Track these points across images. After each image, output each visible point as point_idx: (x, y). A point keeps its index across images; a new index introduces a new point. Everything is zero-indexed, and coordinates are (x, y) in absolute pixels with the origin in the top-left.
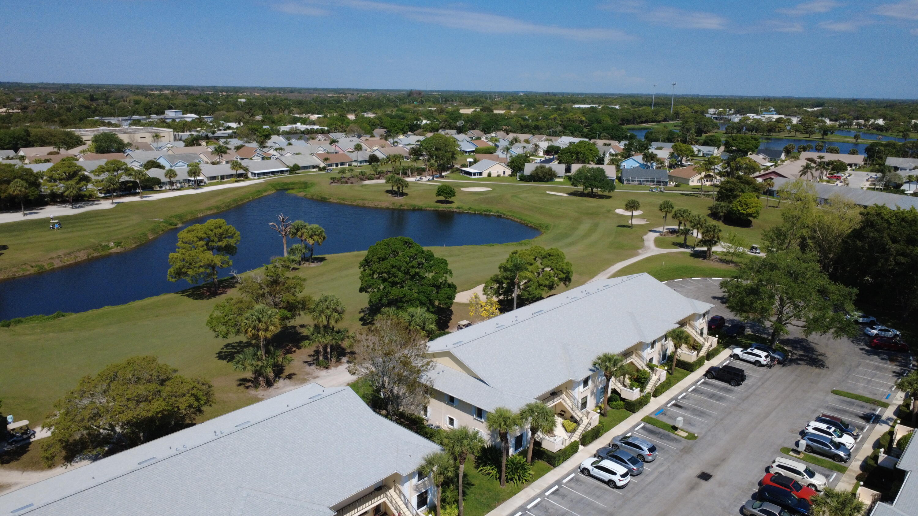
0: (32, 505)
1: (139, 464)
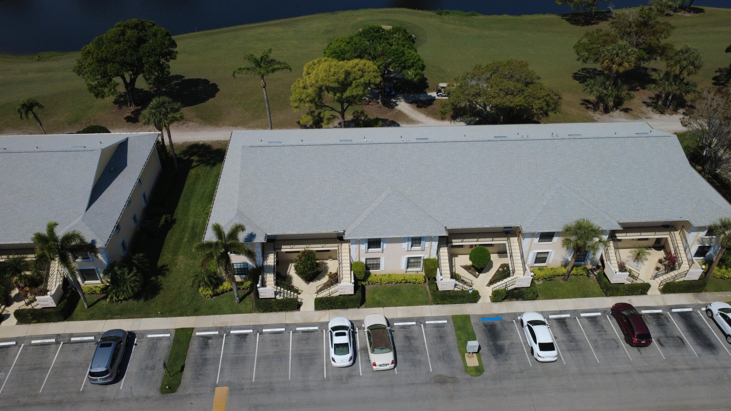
0: (427, 139)
1: (495, 137)
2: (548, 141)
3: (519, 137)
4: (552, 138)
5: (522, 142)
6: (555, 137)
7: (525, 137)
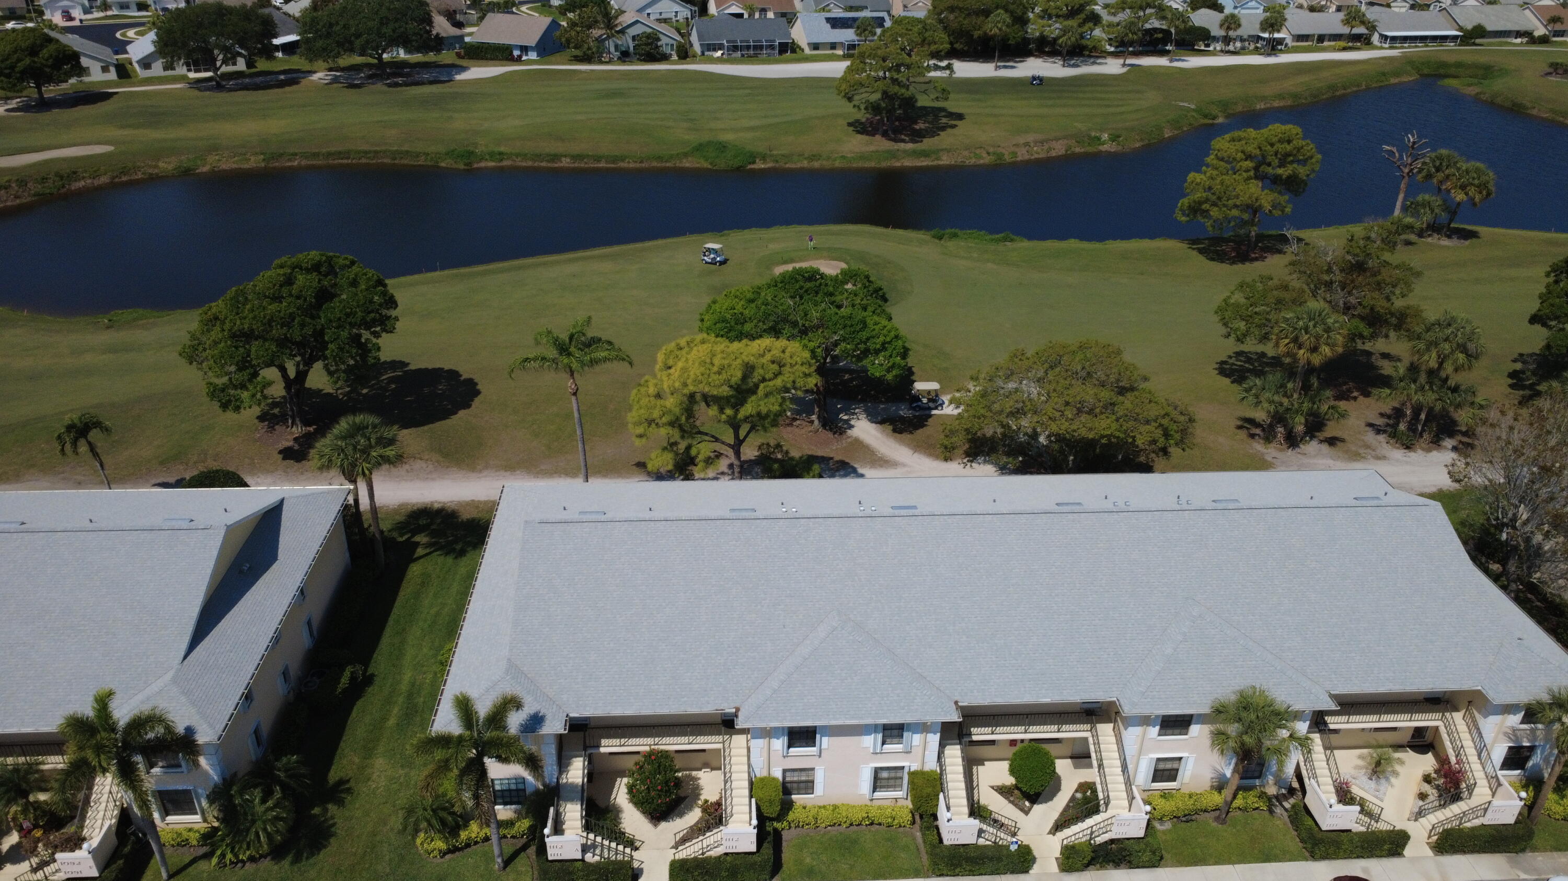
0: (915, 507)
1: (1057, 504)
2: (1170, 515)
3: (1108, 505)
4: (1178, 507)
5: (1116, 516)
6: (1185, 506)
7: (1121, 505)
